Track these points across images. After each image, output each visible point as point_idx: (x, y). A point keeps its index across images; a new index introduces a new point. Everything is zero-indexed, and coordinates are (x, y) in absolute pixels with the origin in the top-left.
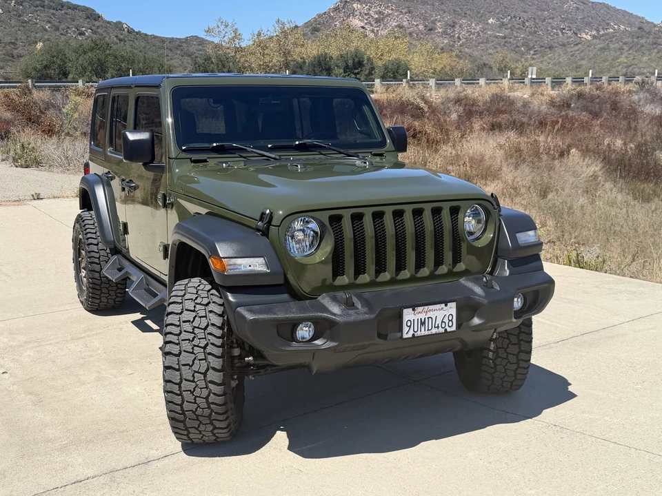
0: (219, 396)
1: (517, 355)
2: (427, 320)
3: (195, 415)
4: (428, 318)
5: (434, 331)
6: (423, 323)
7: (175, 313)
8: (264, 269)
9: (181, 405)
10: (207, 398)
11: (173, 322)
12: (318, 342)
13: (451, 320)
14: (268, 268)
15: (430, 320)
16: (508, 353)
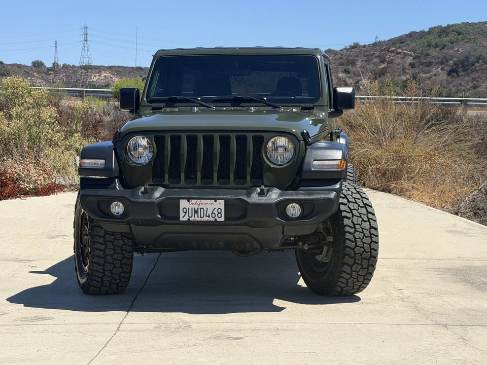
2: (199, 210)
4: (201, 209)
5: (206, 219)
6: (196, 212)
13: (220, 213)
15: (202, 210)
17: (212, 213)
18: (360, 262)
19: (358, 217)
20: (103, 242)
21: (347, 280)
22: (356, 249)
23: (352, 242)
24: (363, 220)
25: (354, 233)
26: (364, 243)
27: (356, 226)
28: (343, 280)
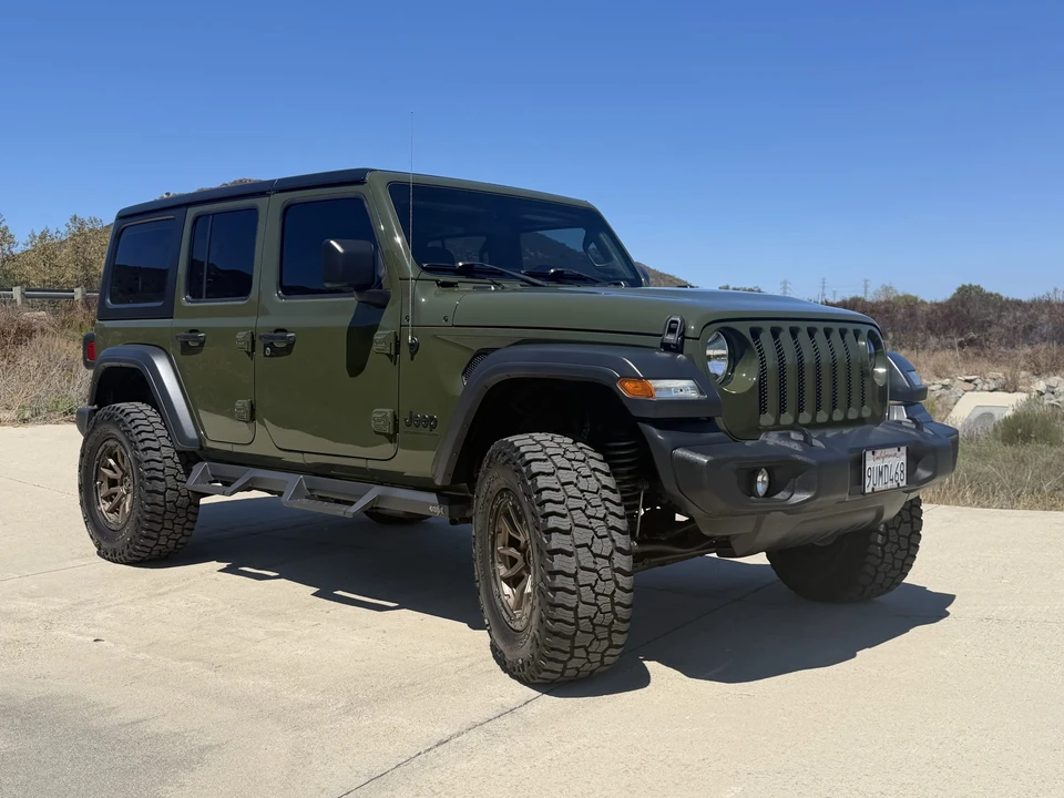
0: (627, 591)
1: (909, 538)
2: (884, 469)
3: (592, 624)
4: (885, 466)
5: (890, 485)
6: (881, 474)
7: (544, 474)
8: (694, 395)
9: (575, 609)
10: (612, 596)
11: (549, 485)
12: (780, 496)
13: (903, 472)
14: (701, 393)
15: (887, 469)
16: (900, 536)
17: (897, 474)
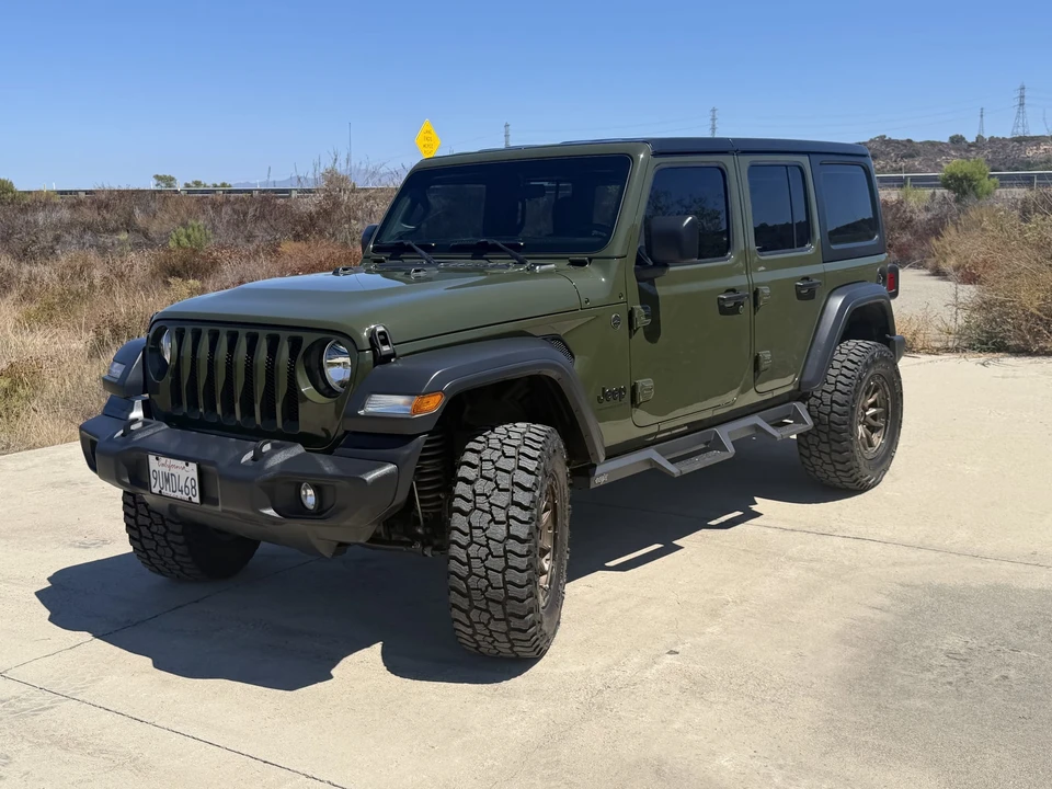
2: (170, 477)
4: (172, 475)
5: (178, 495)
6: (167, 480)
13: (194, 488)
15: (174, 478)
17: (186, 486)
18: (484, 607)
19: (484, 511)
20: (132, 504)
21: (471, 636)
22: (469, 580)
23: (463, 564)
24: (493, 519)
25: (469, 545)
26: (487, 568)
27: (475, 531)
28: (465, 636)
